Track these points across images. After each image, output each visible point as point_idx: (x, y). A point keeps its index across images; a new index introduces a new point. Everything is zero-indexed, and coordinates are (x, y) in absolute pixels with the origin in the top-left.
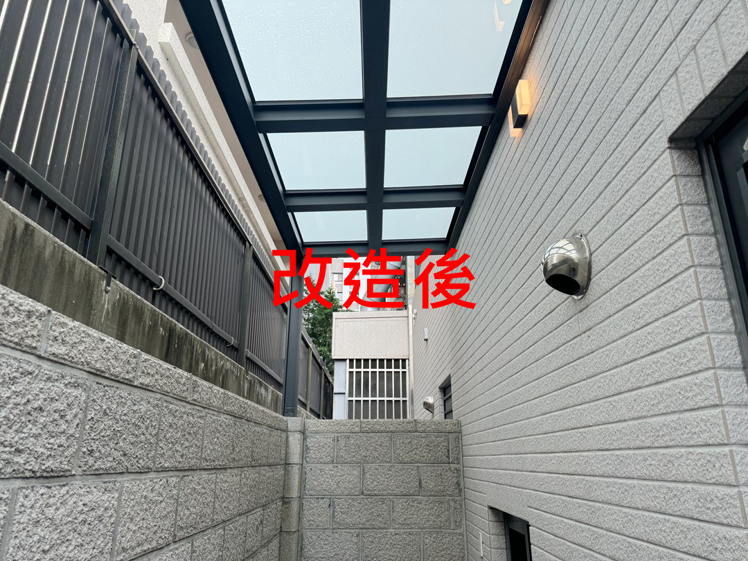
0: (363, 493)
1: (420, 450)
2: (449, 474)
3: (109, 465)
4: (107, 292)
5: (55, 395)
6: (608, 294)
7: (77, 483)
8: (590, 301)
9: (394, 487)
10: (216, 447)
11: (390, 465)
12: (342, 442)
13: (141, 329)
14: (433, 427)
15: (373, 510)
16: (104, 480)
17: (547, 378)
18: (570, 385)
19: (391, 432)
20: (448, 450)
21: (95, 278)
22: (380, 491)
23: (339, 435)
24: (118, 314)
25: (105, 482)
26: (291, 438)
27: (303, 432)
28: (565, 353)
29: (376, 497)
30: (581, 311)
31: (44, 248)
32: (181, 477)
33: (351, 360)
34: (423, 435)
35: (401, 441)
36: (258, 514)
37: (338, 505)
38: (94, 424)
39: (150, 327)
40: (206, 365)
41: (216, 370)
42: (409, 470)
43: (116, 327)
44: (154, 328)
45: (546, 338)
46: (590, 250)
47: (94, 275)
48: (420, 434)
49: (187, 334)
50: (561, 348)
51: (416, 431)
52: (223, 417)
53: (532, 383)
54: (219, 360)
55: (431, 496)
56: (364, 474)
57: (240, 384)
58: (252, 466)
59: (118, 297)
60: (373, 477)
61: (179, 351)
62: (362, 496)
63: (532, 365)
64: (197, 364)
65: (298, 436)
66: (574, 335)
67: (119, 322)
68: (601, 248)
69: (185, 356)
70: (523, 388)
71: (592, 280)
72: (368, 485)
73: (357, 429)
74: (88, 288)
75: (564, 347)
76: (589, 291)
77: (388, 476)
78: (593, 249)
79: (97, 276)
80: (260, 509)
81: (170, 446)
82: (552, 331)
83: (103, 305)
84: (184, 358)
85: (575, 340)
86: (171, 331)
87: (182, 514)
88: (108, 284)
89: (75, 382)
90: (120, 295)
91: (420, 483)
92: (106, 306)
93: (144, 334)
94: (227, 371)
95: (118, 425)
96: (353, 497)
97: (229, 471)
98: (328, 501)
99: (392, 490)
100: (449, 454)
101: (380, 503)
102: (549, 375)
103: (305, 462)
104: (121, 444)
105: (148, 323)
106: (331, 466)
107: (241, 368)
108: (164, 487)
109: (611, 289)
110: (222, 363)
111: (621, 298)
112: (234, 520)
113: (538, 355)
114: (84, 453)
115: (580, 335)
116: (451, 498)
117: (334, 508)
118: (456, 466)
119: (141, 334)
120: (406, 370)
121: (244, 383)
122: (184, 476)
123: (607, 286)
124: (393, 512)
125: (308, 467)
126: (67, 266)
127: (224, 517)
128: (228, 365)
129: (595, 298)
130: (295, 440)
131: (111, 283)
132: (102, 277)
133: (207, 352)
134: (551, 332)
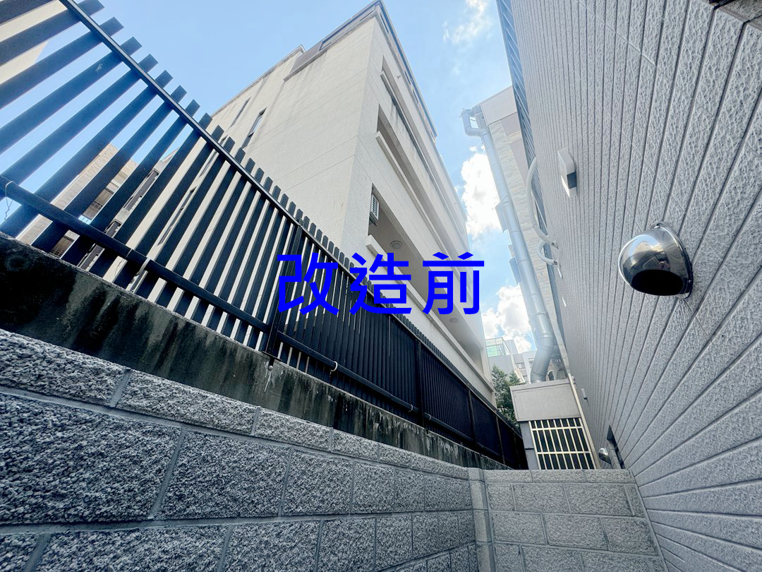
0: (548, 543)
1: (596, 500)
2: (637, 528)
3: (208, 510)
4: (270, 370)
5: (124, 442)
6: (724, 267)
7: (155, 528)
8: (703, 290)
9: (577, 540)
10: (372, 493)
11: (569, 515)
12: (519, 491)
13: (307, 397)
14: (603, 477)
15: (562, 562)
16: (200, 525)
17: (693, 409)
18: (727, 412)
19: (562, 482)
20: (627, 502)
21: (257, 360)
22: (564, 541)
23: (515, 484)
24: (282, 385)
25: (201, 528)
26: (473, 487)
27: (482, 481)
28: (700, 371)
29: (563, 548)
30: (697, 309)
31: (205, 338)
32: (322, 522)
33: (532, 422)
34: (595, 485)
35: (574, 491)
36: (443, 558)
37: (527, 553)
38: (187, 470)
39: (317, 395)
40: (381, 424)
41: (392, 429)
42: (590, 521)
43: (280, 395)
44: (321, 396)
45: (671, 361)
46: (674, 232)
47: (257, 357)
48: (591, 484)
49: (357, 401)
50: (694, 367)
51: (587, 482)
52: (378, 466)
53: (679, 420)
54: (395, 421)
55: (621, 552)
56: (545, 523)
57: (421, 440)
58: (427, 511)
59: (282, 373)
60: (554, 527)
61: (350, 414)
62: (549, 546)
63: (671, 398)
64: (371, 423)
65: (478, 484)
66: (703, 342)
67: (283, 391)
68: (686, 219)
69: (357, 417)
70: (671, 427)
71: (694, 264)
72: (551, 535)
73: (529, 479)
74: (250, 367)
75: (696, 363)
76: (696, 280)
77: (569, 527)
78: (677, 227)
79: (260, 358)
80: (444, 553)
81: (304, 492)
82: (675, 350)
83: (267, 379)
84: (356, 419)
85: (706, 350)
86: (341, 398)
87: (325, 560)
88: (271, 364)
89: (160, 431)
90: (284, 372)
91: (605, 536)
92: (269, 380)
93: (310, 400)
94: (404, 430)
95: (224, 471)
96: (540, 546)
97: (394, 516)
98: (517, 548)
99: (577, 542)
100: (629, 506)
101: (568, 555)
102: (695, 404)
103: (489, 508)
104: (228, 489)
105: (315, 392)
106: (513, 513)
107: (419, 428)
108: (296, 532)
109: (724, 258)
110: (398, 423)
111: (746, 259)
112: (407, 565)
113: (672, 383)
114: (170, 498)
115: (710, 339)
116: (647, 557)
117: (524, 556)
118: (641, 519)
119: (307, 400)
120: (582, 427)
121: (425, 440)
122: (327, 521)
123: (717, 256)
124: (585, 566)
125: (493, 513)
126: (228, 351)
127: (391, 562)
128: (406, 425)
129: (707, 283)
130: (476, 488)
131: (274, 364)
132: (264, 359)
133: (381, 415)
134: (674, 352)
